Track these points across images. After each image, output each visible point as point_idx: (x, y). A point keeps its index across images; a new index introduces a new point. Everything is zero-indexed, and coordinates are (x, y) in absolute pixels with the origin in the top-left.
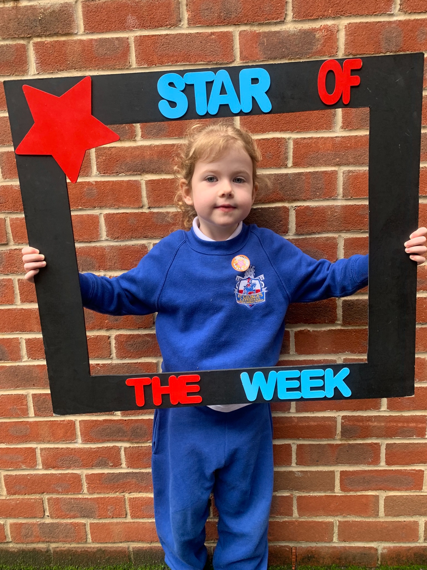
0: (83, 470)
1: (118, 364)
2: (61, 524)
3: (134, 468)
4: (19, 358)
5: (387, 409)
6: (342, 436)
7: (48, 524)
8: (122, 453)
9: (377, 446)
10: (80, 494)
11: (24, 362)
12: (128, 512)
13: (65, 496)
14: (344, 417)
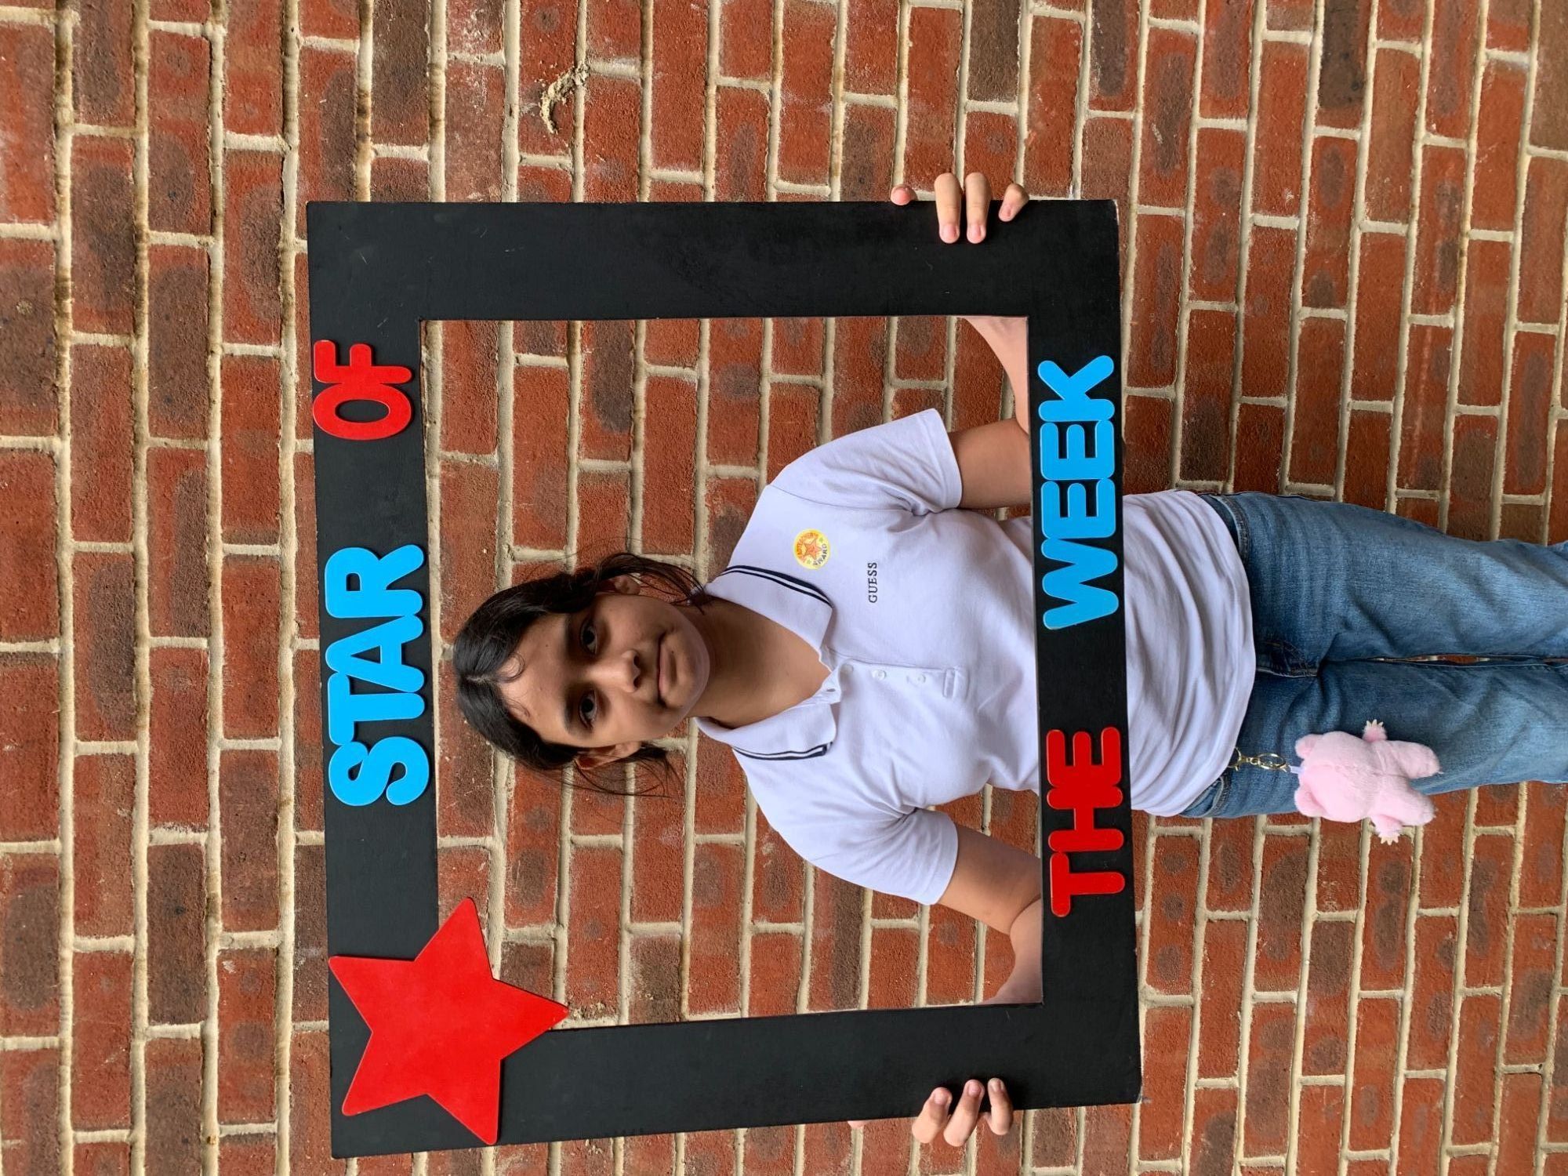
0: (1457, 991)
1: (1261, 908)
2: (1559, 1042)
3: (1461, 892)
4: (1233, 1093)
5: (1390, 399)
6: (1435, 488)
7: (1556, 1067)
8: (1430, 912)
9: (1464, 422)
10: (1502, 1000)
11: (1240, 1084)
12: (1546, 909)
13: (1505, 1031)
14: (1400, 484)
